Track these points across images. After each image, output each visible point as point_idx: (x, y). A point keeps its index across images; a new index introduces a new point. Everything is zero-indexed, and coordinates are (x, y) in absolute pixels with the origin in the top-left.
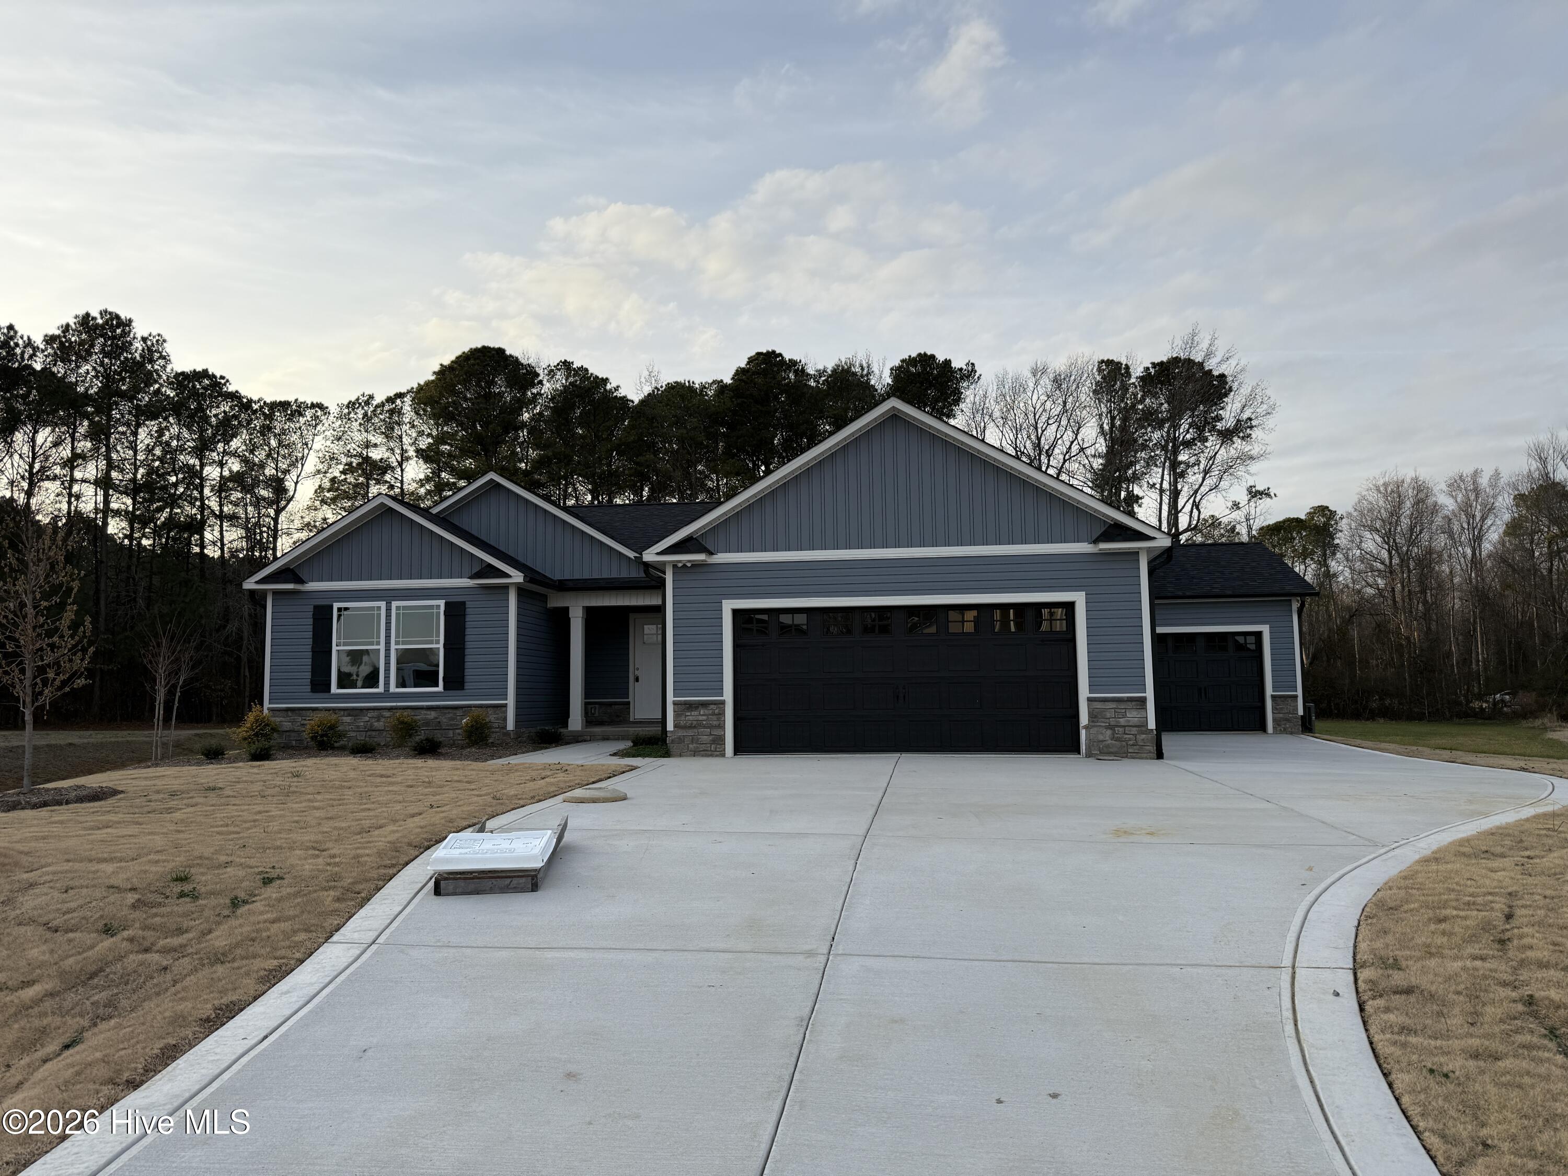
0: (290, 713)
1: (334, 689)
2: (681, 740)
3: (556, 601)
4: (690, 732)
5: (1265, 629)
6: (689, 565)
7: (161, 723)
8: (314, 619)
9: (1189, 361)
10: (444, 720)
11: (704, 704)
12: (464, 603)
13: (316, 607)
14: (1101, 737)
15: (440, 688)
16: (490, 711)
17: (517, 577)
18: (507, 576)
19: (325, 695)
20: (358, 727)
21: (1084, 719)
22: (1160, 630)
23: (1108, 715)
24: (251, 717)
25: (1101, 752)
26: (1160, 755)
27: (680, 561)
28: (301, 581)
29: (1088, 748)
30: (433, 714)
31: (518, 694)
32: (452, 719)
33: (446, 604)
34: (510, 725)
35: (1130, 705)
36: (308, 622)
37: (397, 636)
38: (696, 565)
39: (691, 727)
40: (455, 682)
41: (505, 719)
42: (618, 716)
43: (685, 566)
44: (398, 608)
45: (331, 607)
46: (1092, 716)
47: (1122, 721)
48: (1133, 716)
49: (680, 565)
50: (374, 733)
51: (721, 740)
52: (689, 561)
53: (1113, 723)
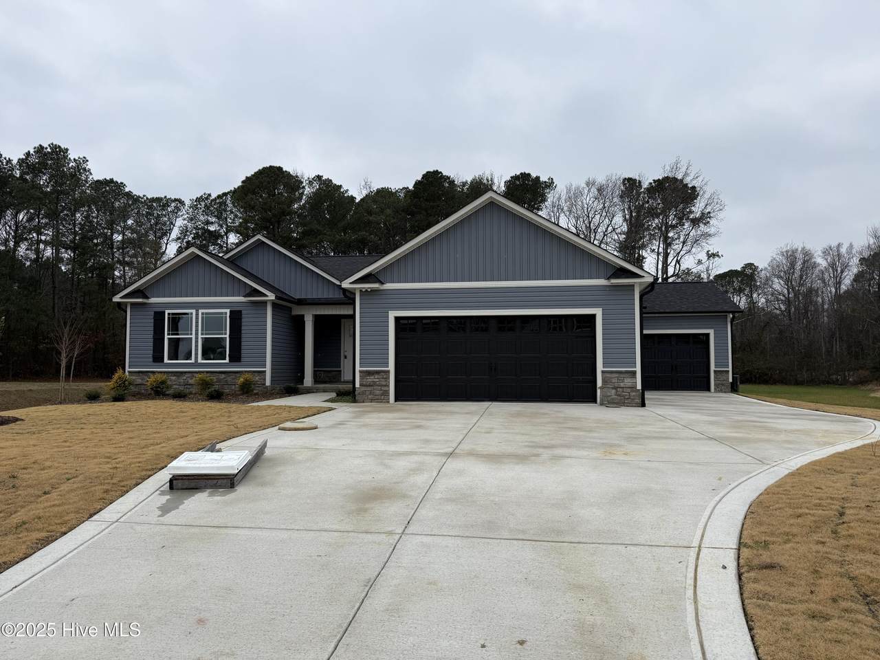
0: (141, 374)
1: (166, 360)
2: (363, 393)
3: (297, 311)
4: (369, 389)
5: (711, 332)
6: (369, 290)
7: (64, 379)
8: (155, 320)
9: (675, 179)
10: (229, 379)
11: (378, 372)
12: (241, 311)
13: (155, 313)
14: (609, 394)
15: (227, 361)
16: (256, 374)
17: (271, 296)
18: (266, 296)
19: (161, 364)
20: (180, 382)
21: (599, 383)
22: (645, 332)
23: (614, 381)
24: (116, 376)
25: (610, 403)
26: (643, 405)
27: (364, 288)
28: (147, 298)
29: (601, 400)
30: (223, 376)
31: (272, 365)
32: (233, 379)
33: (231, 312)
34: (268, 383)
35: (627, 375)
36: (150, 322)
37: (202, 330)
38: (373, 291)
39: (370, 386)
40: (236, 357)
41: (265, 379)
42: (334, 378)
43: (366, 290)
44: (203, 314)
45: (164, 312)
46: (604, 381)
47: (622, 385)
48: (628, 382)
49: (364, 290)
50: (189, 386)
51: (386, 393)
52: (369, 288)
53: (616, 385)
